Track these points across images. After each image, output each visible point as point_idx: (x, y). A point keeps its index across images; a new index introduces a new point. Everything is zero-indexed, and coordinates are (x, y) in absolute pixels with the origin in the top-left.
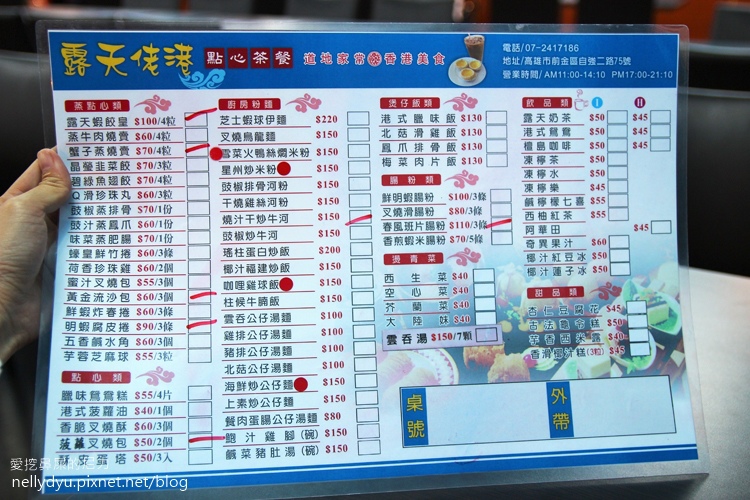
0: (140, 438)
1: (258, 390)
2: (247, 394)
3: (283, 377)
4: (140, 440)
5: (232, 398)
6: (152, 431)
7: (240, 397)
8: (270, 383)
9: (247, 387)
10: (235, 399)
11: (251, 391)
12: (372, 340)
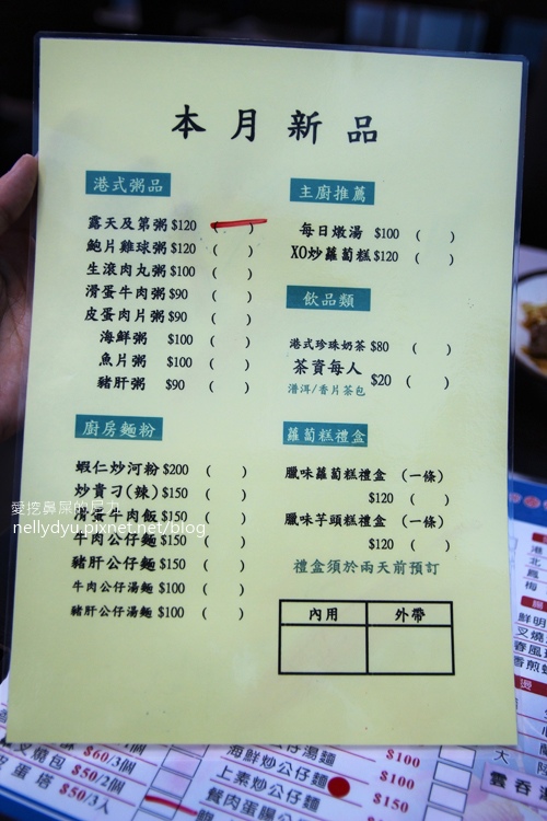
0: (84, 766)
1: (274, 770)
2: (255, 770)
3: (316, 766)
4: (83, 768)
5: (231, 766)
6: (104, 764)
7: (244, 769)
8: (295, 767)
9: (260, 760)
10: (236, 769)
11: (262, 768)
12: (469, 769)
